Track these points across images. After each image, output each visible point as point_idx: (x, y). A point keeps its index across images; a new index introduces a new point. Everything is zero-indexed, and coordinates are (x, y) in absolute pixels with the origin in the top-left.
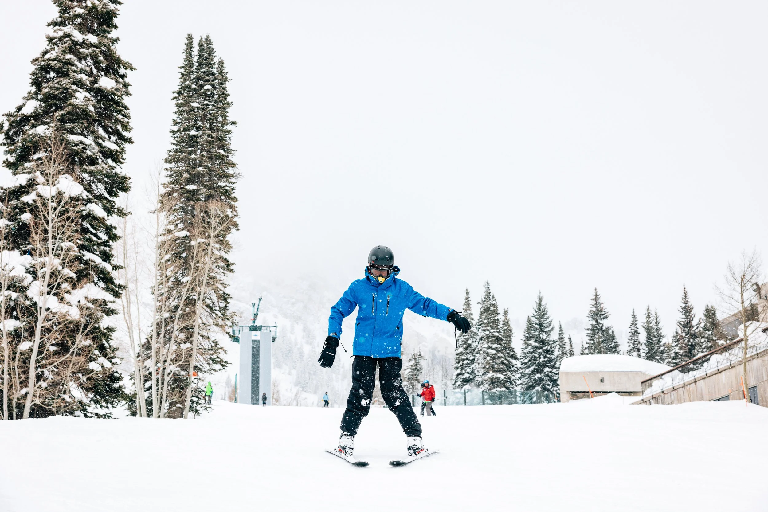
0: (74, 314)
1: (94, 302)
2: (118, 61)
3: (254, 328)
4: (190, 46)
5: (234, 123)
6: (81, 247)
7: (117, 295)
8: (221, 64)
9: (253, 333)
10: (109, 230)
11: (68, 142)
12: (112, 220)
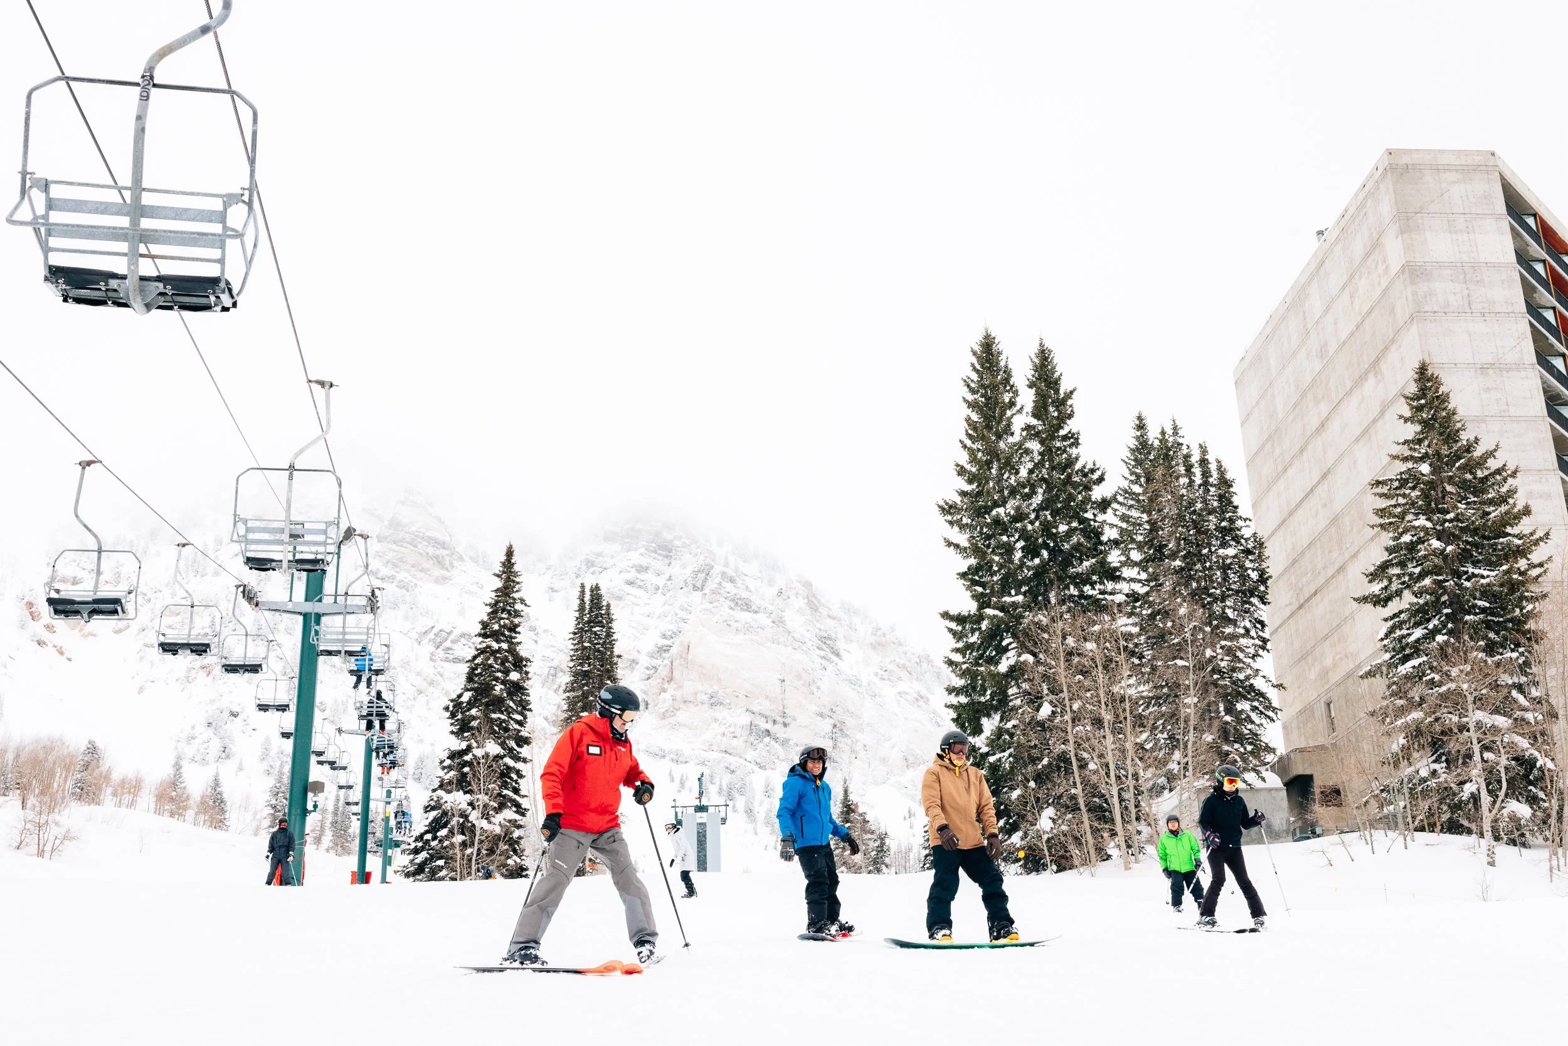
0: (498, 830)
1: (510, 821)
2: (521, 659)
3: (701, 809)
4: (583, 592)
5: (619, 656)
6: (500, 787)
7: (523, 815)
8: (608, 606)
9: (699, 814)
10: (518, 772)
11: (492, 719)
12: (519, 766)
